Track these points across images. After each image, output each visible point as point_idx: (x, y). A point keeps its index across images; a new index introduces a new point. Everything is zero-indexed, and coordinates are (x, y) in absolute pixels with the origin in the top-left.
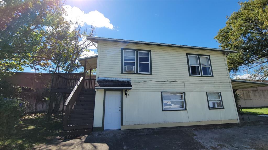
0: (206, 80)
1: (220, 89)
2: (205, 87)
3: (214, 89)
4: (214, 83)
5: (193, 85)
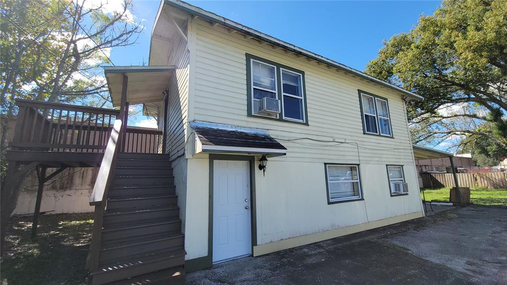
0: (384, 142)
1: (402, 160)
2: (385, 156)
3: (395, 160)
4: (395, 149)
5: (370, 151)
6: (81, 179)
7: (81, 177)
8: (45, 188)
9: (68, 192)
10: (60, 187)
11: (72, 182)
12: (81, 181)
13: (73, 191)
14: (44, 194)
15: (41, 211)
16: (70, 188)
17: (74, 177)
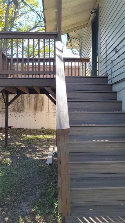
6: (28, 105)
7: (28, 103)
8: (9, 110)
9: (22, 114)
10: (17, 110)
11: (23, 107)
12: (28, 106)
13: (25, 113)
14: (9, 114)
15: (9, 125)
16: (23, 111)
17: (24, 103)
